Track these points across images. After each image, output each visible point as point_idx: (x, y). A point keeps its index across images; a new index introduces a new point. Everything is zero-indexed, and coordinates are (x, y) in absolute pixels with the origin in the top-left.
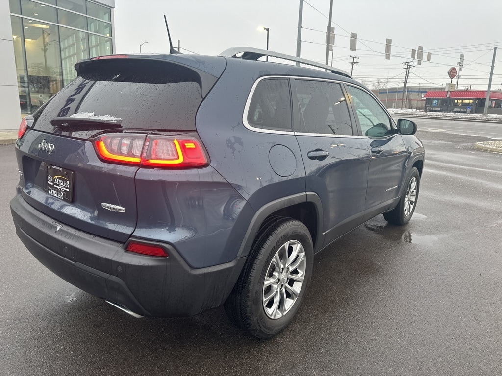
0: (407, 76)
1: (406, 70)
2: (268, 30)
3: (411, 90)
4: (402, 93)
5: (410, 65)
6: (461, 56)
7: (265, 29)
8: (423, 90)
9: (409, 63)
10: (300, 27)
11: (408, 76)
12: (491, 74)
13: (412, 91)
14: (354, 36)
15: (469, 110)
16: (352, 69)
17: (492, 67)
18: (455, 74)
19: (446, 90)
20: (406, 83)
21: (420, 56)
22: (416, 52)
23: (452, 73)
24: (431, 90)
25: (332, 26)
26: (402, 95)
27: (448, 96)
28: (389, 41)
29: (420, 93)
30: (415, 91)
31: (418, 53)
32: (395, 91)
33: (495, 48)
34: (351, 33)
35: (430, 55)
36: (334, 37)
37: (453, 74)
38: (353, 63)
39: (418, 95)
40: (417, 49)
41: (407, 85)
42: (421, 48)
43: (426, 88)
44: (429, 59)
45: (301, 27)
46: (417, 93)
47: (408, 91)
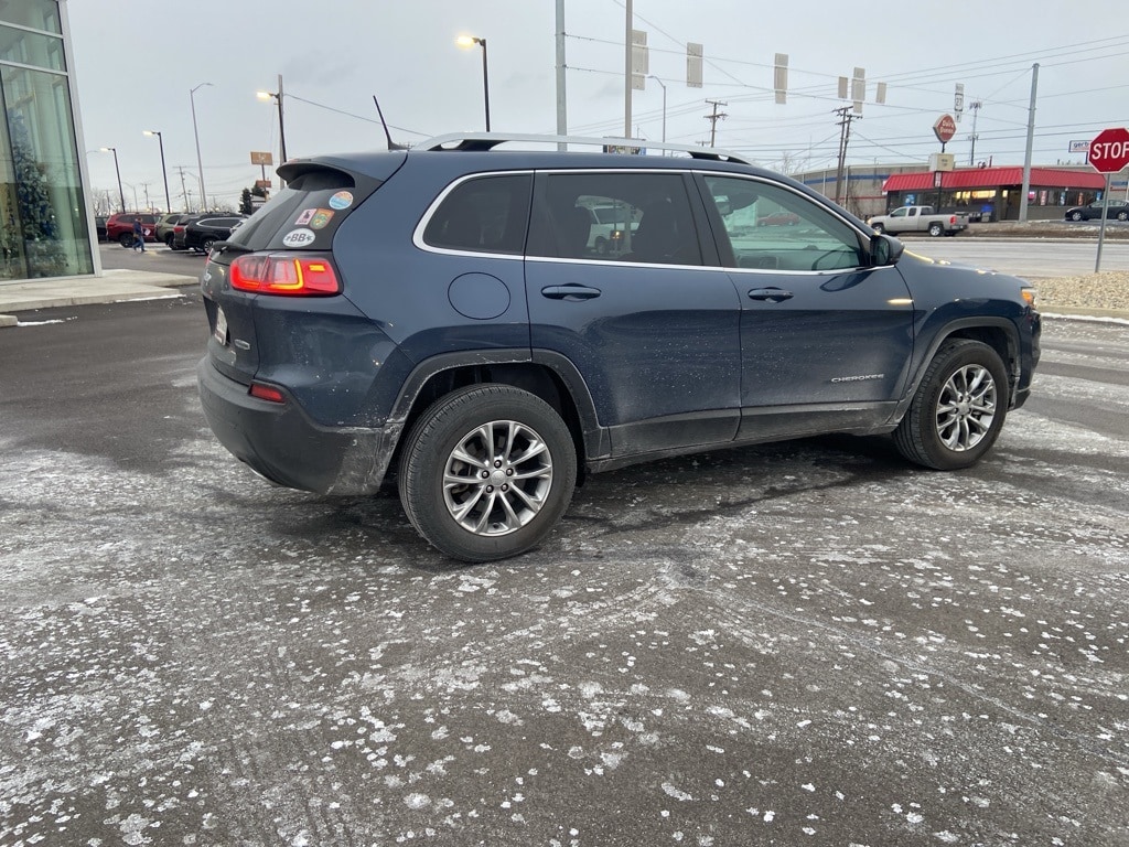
0: (845, 141)
1: (841, 127)
2: (483, 43)
3: (855, 176)
4: (835, 183)
5: (851, 116)
6: (957, 88)
7: (476, 40)
8: (884, 174)
9: (846, 109)
10: (561, 34)
11: (846, 143)
12: (1031, 127)
13: (858, 178)
14: (695, 52)
15: (987, 215)
16: (713, 131)
17: (1032, 110)
18: (950, 131)
19: (932, 169)
20: (842, 157)
21: (859, 91)
22: (850, 84)
23: (944, 132)
24: (904, 173)
25: (634, 28)
26: (835, 189)
27: (938, 183)
28: (781, 61)
29: (878, 180)
30: (865, 177)
31: (852, 87)
32: (819, 178)
33: (1036, 66)
34: (689, 44)
35: (882, 88)
36: (647, 56)
37: (946, 131)
38: (714, 118)
39: (874, 184)
40: (850, 76)
41: (846, 164)
42: (859, 73)
43: (890, 169)
44: (880, 99)
45: (564, 34)
46: (871, 181)
47: (850, 177)
